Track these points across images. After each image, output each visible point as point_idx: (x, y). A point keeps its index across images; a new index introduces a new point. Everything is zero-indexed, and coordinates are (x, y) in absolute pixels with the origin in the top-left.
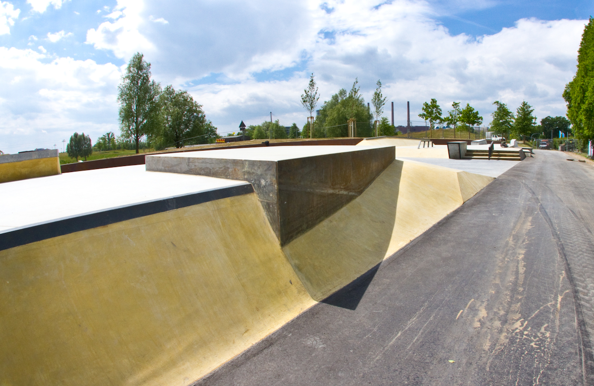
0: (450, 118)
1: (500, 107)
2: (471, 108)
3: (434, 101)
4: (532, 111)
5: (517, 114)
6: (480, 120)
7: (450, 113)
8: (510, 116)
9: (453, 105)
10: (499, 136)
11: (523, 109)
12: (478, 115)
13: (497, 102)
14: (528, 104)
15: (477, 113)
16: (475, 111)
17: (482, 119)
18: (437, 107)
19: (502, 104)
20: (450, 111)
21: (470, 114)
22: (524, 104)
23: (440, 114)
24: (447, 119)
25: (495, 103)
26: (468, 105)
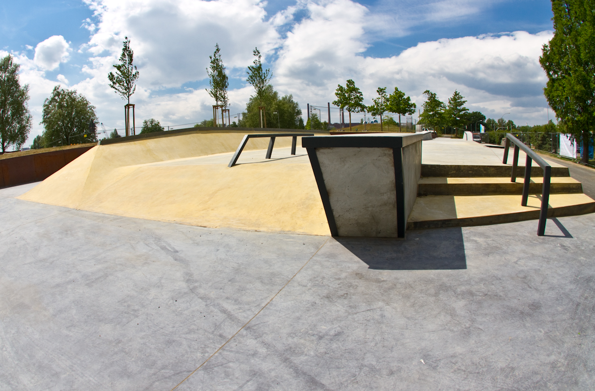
0: (375, 107)
1: (431, 97)
2: (400, 92)
3: (350, 82)
4: (464, 102)
5: (449, 104)
6: (413, 108)
7: (375, 101)
8: (441, 106)
9: (378, 91)
10: (429, 129)
11: (454, 99)
12: (410, 102)
13: (427, 92)
14: (460, 94)
15: (409, 99)
16: (405, 97)
17: (415, 107)
18: (355, 90)
19: (433, 93)
20: (375, 98)
21: (400, 101)
22: (456, 94)
23: (361, 99)
24: (371, 109)
25: (425, 92)
26: (396, 89)
